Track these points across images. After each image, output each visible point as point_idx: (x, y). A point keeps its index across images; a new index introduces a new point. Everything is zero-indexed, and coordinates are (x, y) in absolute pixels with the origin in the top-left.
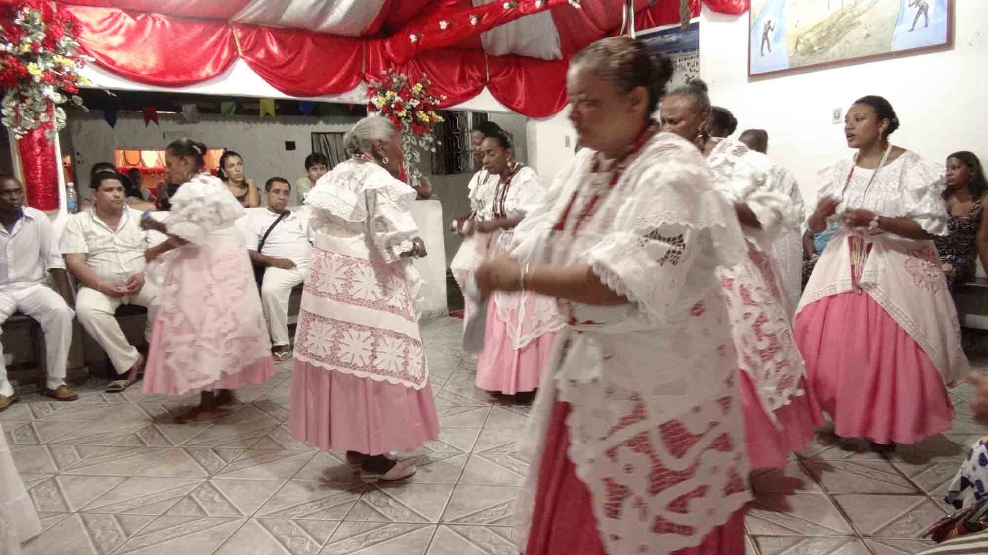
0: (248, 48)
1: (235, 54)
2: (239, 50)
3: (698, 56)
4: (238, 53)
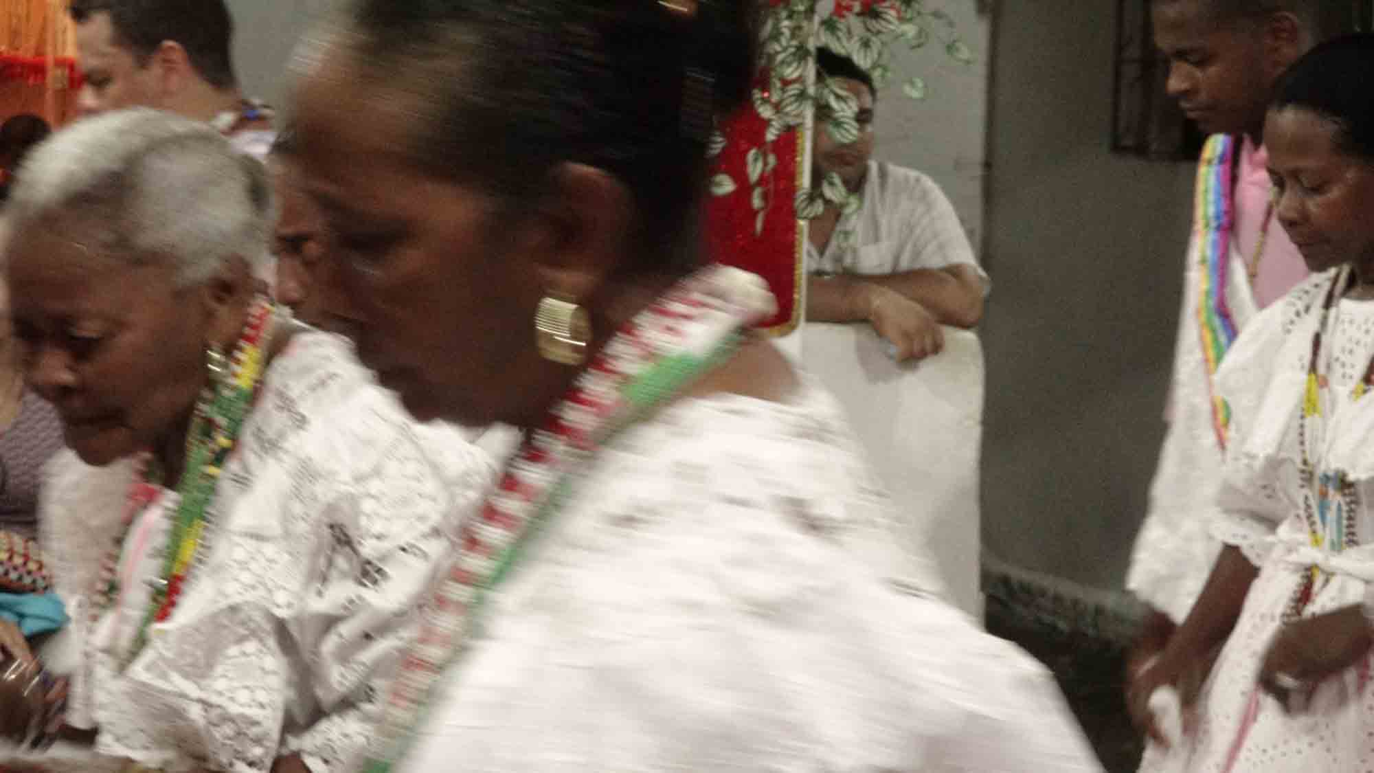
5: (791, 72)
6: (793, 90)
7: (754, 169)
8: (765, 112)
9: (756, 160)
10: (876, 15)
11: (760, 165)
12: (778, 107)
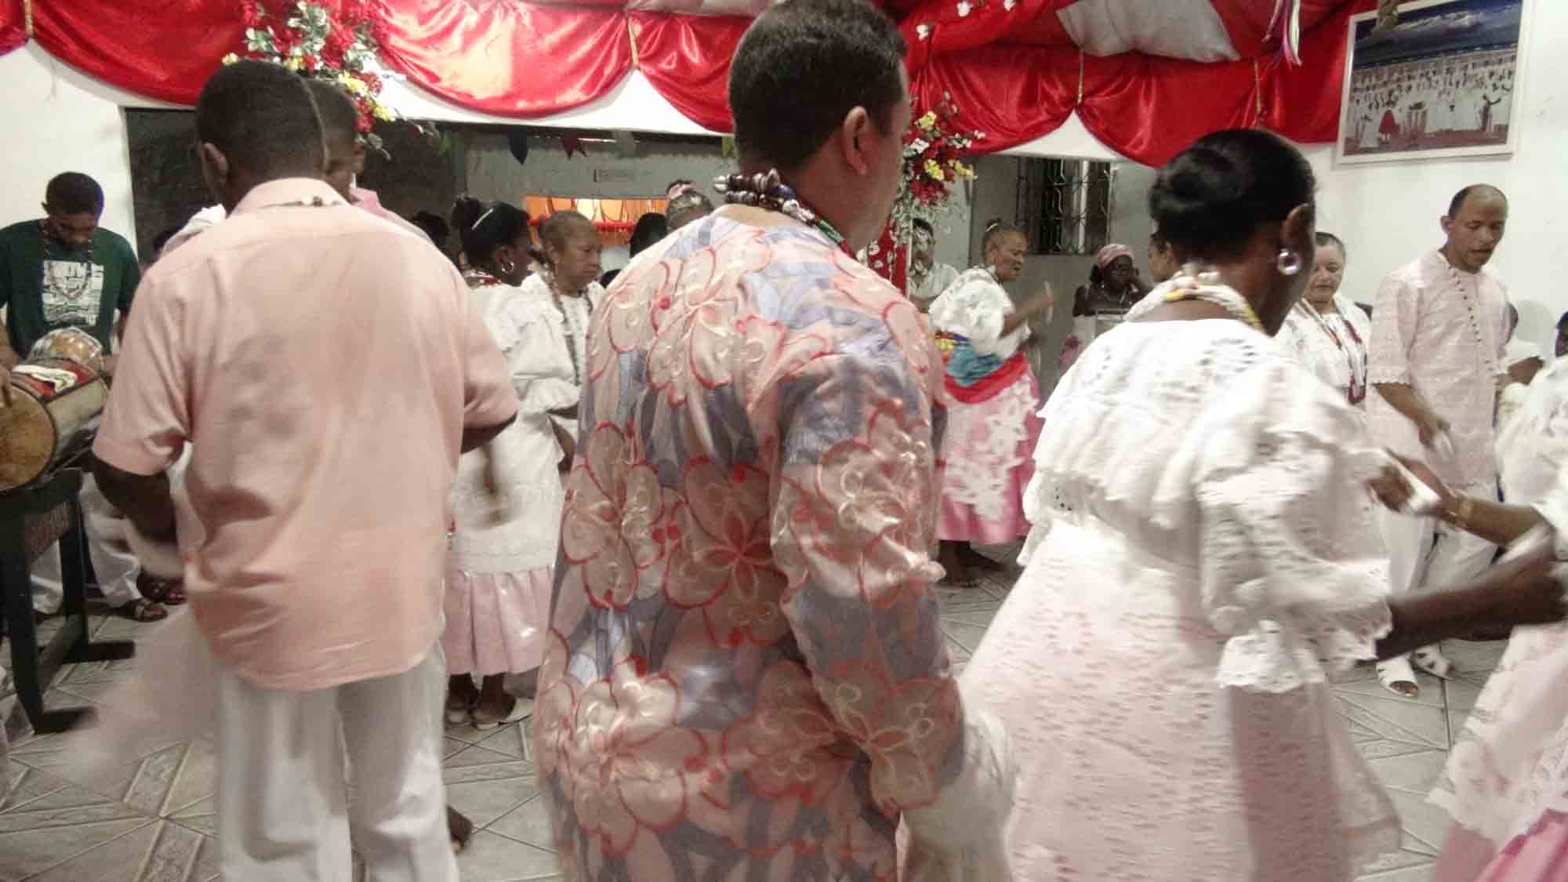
0: (650, 52)
1: (626, 63)
2: (635, 56)
3: (1513, 58)
4: (631, 61)
5: (904, 225)
6: (905, 231)
7: (890, 258)
8: (894, 239)
9: (890, 255)
10: (935, 205)
11: (892, 257)
12: (899, 237)
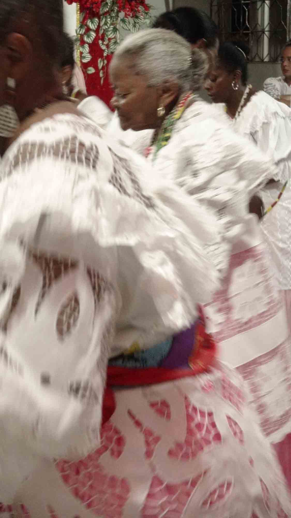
5: (111, 36)
7: (100, 65)
8: (103, 47)
9: (101, 62)
10: (137, 17)
11: (102, 63)
12: (108, 46)
